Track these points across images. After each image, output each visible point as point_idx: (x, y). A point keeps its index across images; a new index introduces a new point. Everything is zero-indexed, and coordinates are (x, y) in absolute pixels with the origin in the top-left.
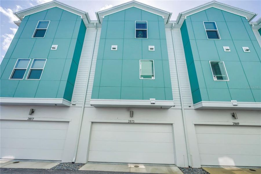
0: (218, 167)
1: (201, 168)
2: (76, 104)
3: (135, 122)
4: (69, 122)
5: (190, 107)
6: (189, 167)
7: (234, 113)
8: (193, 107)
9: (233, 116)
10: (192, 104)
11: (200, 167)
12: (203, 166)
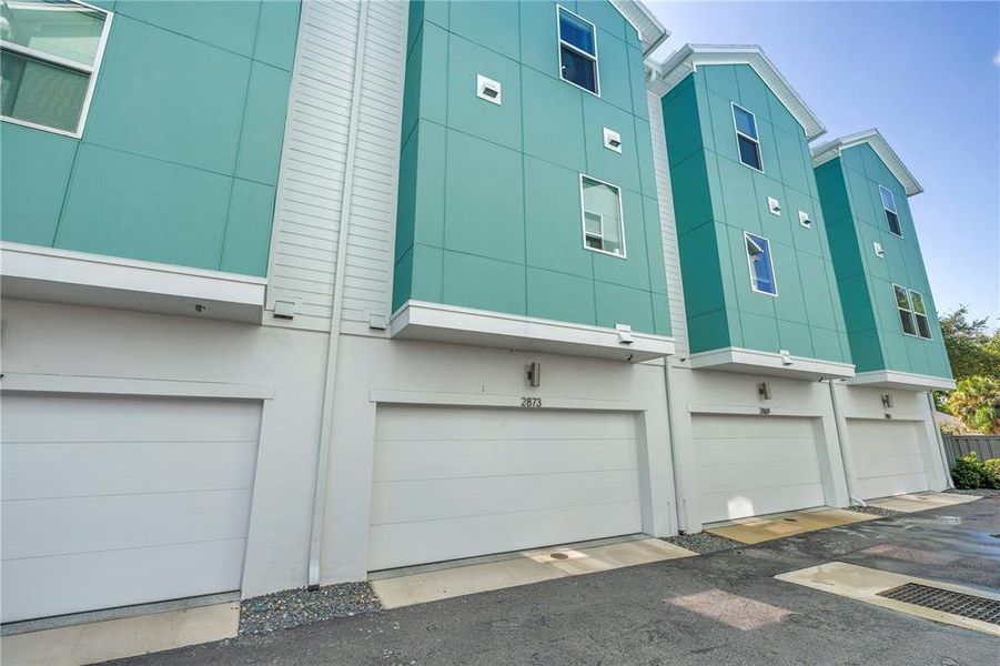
0: (724, 524)
1: (703, 532)
2: (296, 317)
3: (543, 406)
4: (260, 402)
5: (683, 360)
6: (681, 533)
7: (764, 385)
8: (688, 364)
9: (763, 392)
10: (686, 355)
11: (700, 529)
12: (707, 527)
